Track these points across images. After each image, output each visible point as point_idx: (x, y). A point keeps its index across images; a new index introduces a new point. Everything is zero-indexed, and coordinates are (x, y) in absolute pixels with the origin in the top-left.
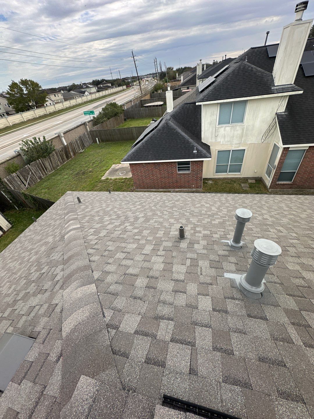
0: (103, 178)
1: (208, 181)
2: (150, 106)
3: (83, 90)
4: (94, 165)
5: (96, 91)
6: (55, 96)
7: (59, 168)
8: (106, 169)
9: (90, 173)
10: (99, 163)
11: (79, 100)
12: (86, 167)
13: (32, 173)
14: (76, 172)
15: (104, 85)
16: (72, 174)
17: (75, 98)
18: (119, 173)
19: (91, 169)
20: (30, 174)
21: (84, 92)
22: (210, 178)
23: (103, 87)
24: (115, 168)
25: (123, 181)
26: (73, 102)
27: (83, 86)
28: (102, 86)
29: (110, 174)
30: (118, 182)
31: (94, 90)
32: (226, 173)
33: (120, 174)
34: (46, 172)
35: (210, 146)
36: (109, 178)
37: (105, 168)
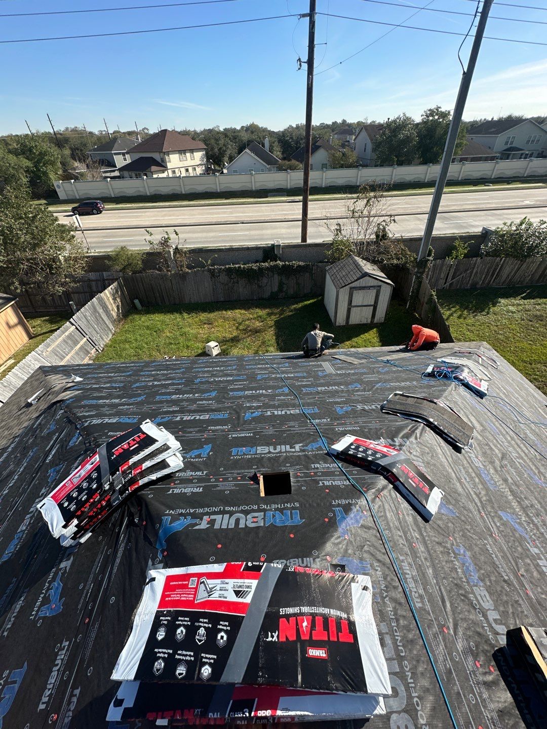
13: (472, 272)
20: (468, 272)
34: (492, 281)
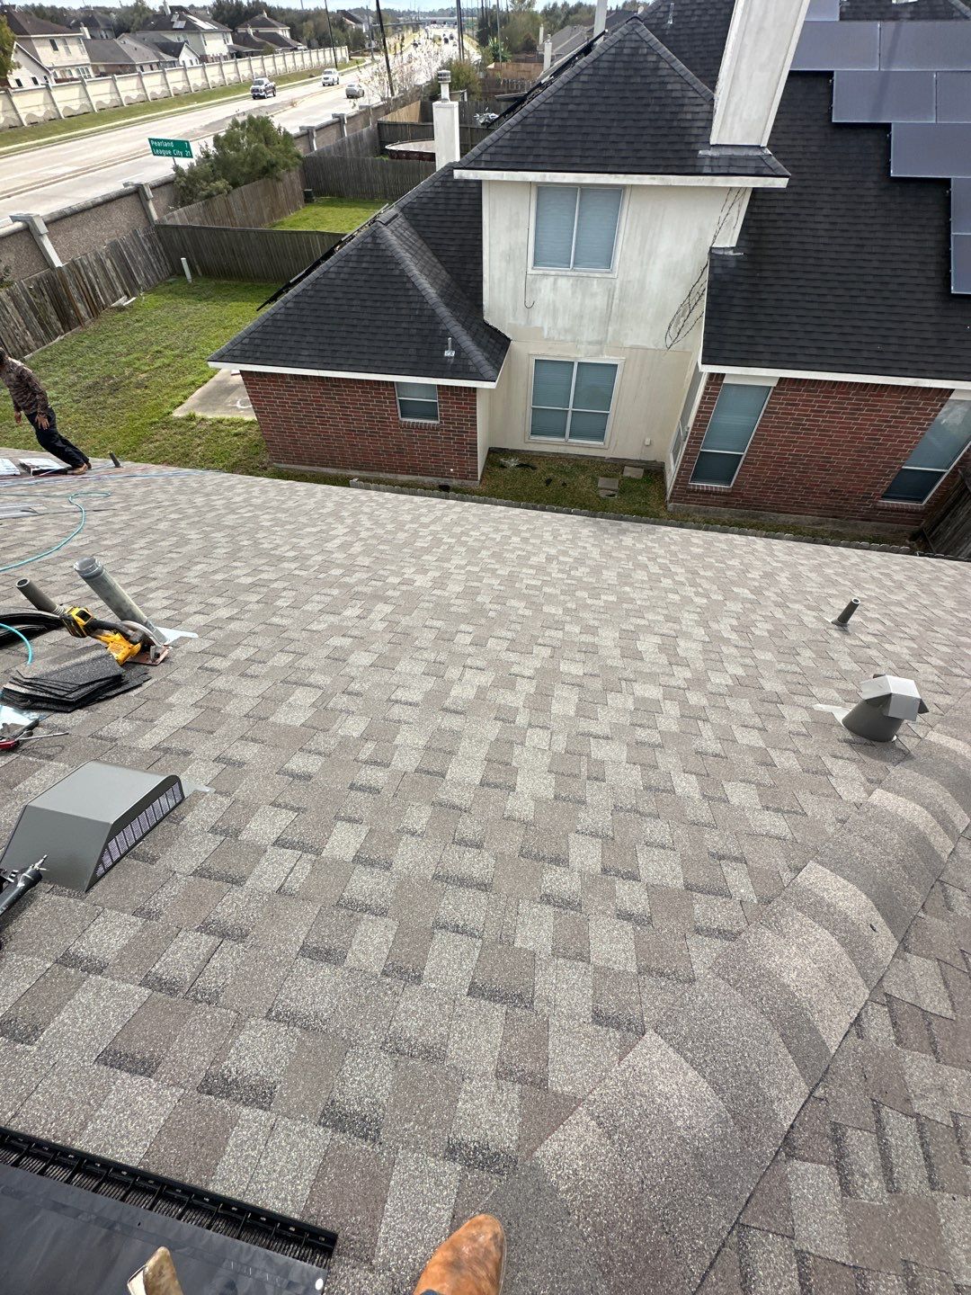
0: (178, 413)
1: (507, 458)
2: (409, 154)
3: (173, 38)
4: (158, 363)
5: (225, 51)
6: (55, 48)
7: (31, 358)
8: (193, 383)
9: (139, 391)
10: (178, 356)
11: (153, 84)
12: (129, 364)
14: (89, 382)
15: (262, 30)
16: (74, 384)
17: (138, 69)
18: (235, 402)
19: (144, 375)
21: (175, 50)
22: (514, 451)
23: (257, 39)
24: (225, 381)
25: (241, 429)
26: (128, 88)
27: (175, 18)
28: (251, 31)
29: (206, 401)
30: (223, 434)
31: (217, 45)
32: (563, 440)
33: (238, 405)
35: (509, 340)
36: (199, 414)
37: (191, 378)
